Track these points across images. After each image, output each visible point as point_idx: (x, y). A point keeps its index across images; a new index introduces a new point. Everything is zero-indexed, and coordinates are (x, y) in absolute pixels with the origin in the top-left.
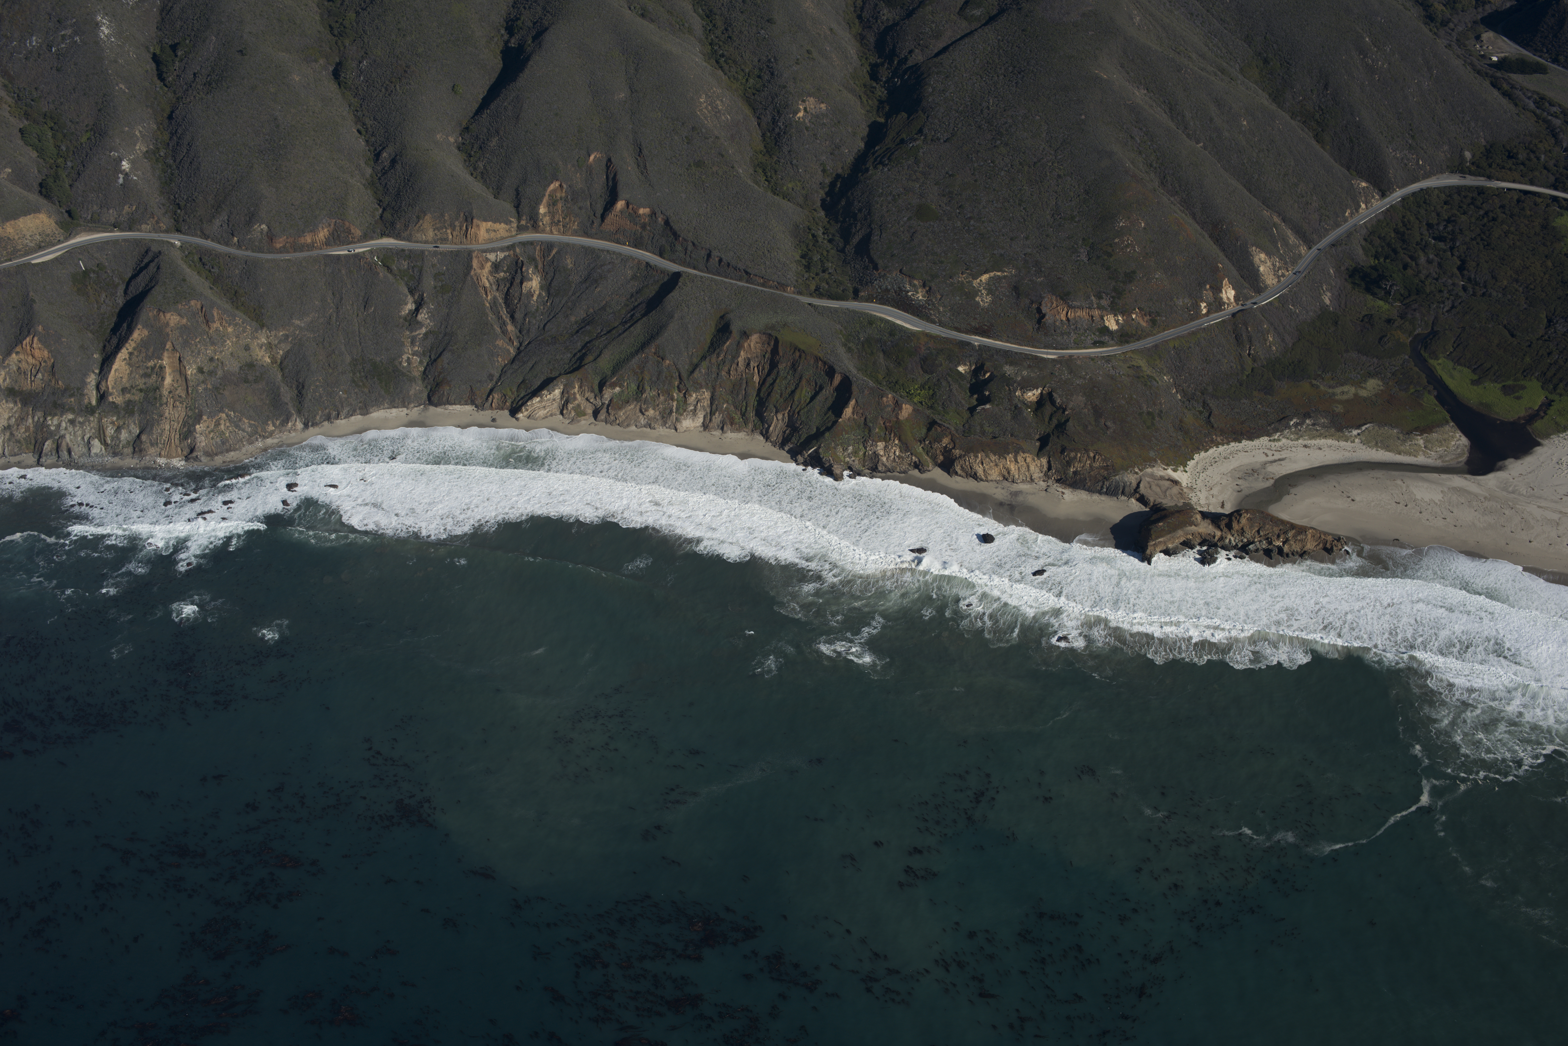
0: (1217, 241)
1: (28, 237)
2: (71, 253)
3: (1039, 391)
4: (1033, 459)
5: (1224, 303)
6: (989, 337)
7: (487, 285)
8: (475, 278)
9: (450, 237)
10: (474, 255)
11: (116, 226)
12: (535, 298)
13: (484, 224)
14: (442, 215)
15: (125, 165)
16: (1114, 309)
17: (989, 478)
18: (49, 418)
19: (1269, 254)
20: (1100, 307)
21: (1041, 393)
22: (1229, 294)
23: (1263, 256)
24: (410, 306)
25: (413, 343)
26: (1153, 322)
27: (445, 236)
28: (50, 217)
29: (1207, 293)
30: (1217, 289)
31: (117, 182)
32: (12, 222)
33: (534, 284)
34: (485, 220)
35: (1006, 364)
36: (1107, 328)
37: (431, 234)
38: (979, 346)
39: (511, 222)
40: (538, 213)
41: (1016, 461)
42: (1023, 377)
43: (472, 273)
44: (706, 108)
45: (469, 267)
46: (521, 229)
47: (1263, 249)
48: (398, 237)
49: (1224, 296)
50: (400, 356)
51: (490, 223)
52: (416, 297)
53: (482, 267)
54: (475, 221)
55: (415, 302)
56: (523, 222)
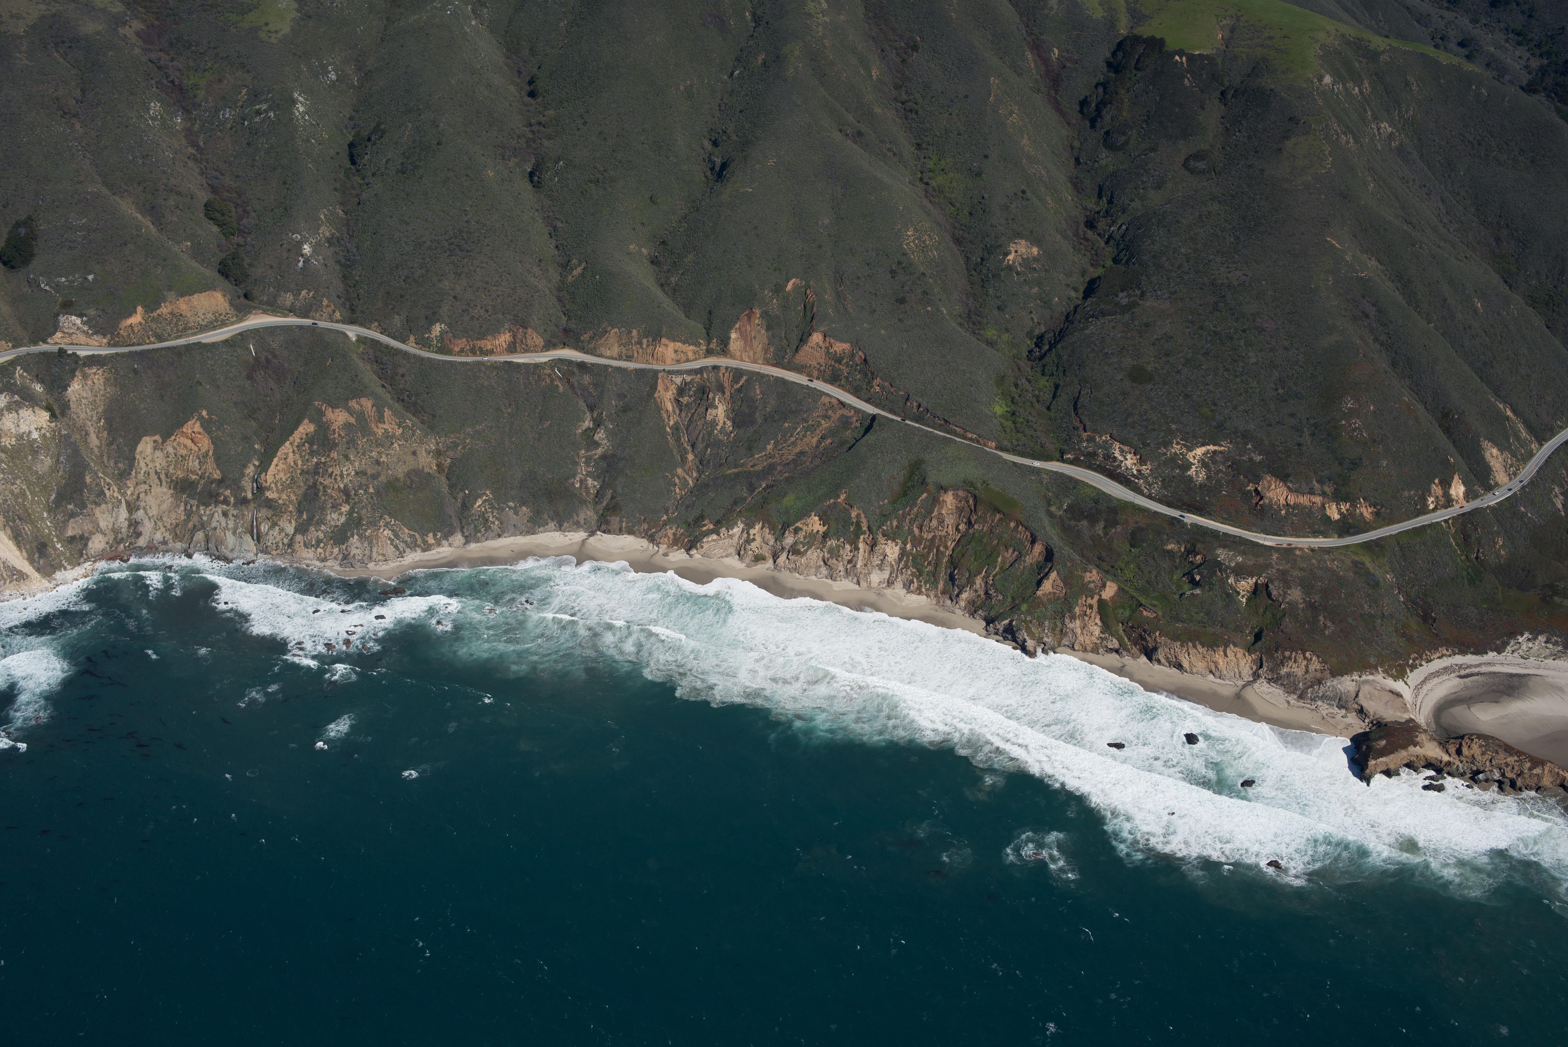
0: (1447, 431)
1: (200, 314)
2: (243, 336)
3: (1254, 580)
4: (1244, 655)
5: (1453, 500)
6: (1201, 515)
7: (670, 408)
8: (659, 400)
9: (636, 355)
10: (660, 375)
11: (292, 311)
12: (719, 428)
13: (672, 344)
14: (630, 332)
15: (307, 249)
16: (1338, 497)
17: (1194, 671)
18: (202, 508)
19: (1501, 450)
20: (1324, 494)
21: (1256, 582)
22: (1458, 490)
23: (1495, 451)
24: (588, 423)
25: (587, 463)
26: (1377, 514)
27: (630, 353)
28: (224, 296)
29: (1436, 489)
30: (1446, 484)
31: (297, 265)
32: (187, 298)
33: (720, 412)
34: (674, 341)
35: (1220, 547)
36: (1329, 517)
37: (615, 350)
38: (1191, 524)
39: (700, 344)
40: (729, 338)
41: (1226, 655)
42: (1237, 563)
43: (656, 395)
44: (913, 241)
45: (654, 387)
46: (709, 353)
47: (1496, 444)
48: (582, 350)
49: (1453, 492)
50: (574, 476)
51: (679, 344)
52: (595, 415)
53: (667, 389)
54: (664, 340)
55: (594, 420)
56: (711, 346)
